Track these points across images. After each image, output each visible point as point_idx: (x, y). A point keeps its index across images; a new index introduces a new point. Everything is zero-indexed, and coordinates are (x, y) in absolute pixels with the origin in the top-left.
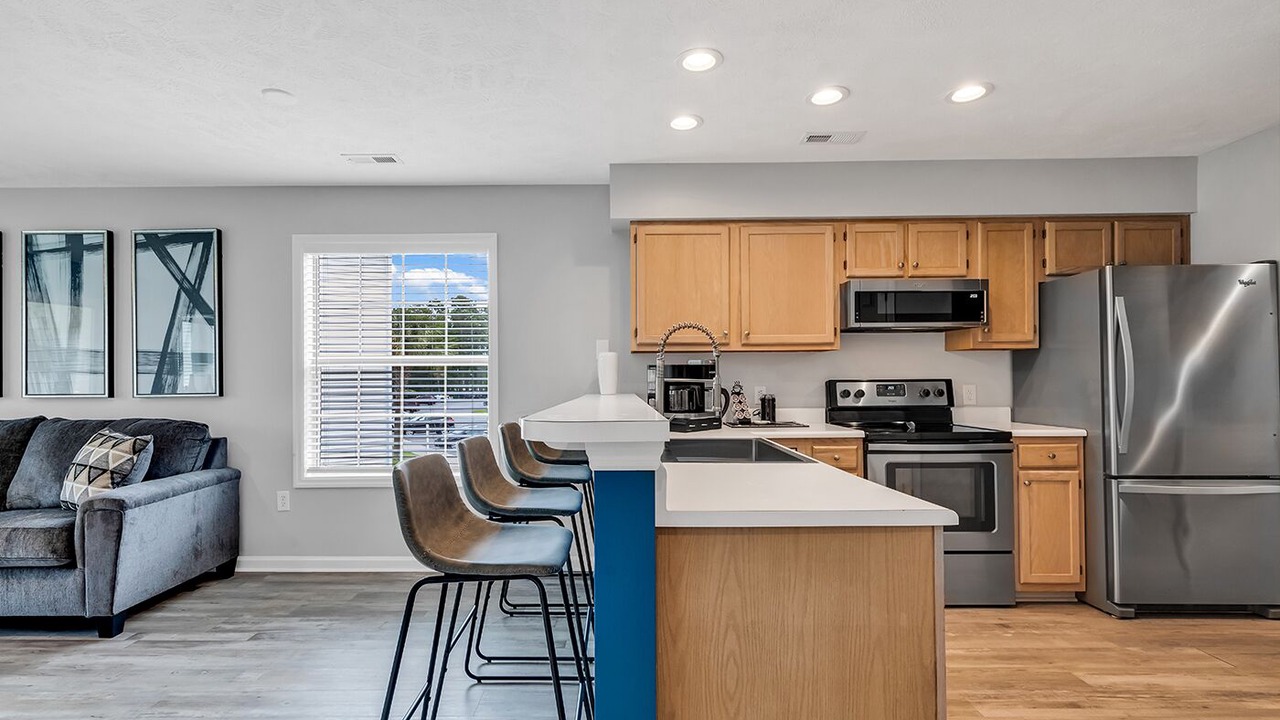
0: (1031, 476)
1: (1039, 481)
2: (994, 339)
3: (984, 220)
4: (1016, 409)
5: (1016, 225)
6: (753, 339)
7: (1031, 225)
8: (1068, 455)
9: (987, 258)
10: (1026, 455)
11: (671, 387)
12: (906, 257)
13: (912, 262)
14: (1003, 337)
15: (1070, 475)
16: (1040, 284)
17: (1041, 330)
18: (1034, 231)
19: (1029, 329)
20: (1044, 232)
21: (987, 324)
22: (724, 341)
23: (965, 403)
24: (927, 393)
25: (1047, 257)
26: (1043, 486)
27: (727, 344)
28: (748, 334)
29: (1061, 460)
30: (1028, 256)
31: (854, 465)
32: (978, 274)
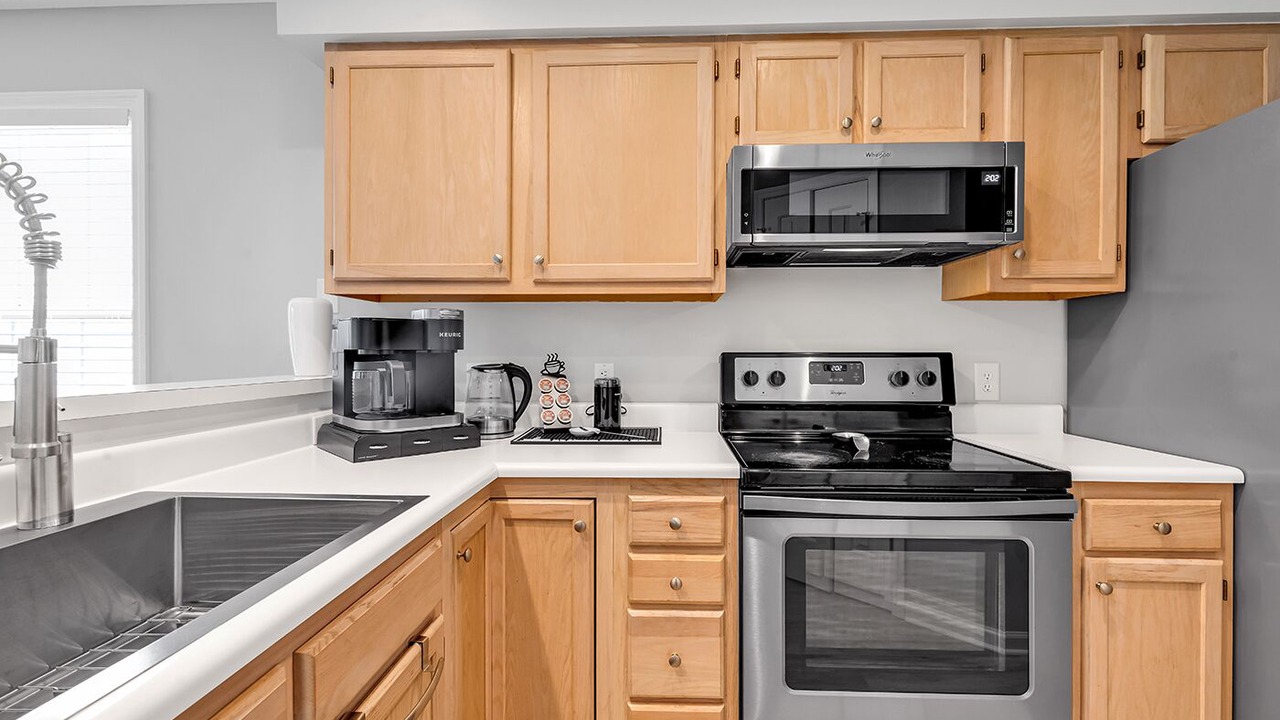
0: (1114, 573)
1: (1132, 583)
2: (1035, 272)
3: (1018, 33)
4: (1073, 409)
5: (1082, 43)
6: (555, 272)
7: (1114, 40)
8: (1204, 525)
9: (1022, 107)
10: (1101, 523)
11: (356, 365)
12: (857, 109)
13: (868, 119)
14: (1052, 269)
15: (1203, 570)
16: (1130, 162)
17: (1130, 256)
18: (1121, 53)
19: (1105, 252)
20: (1141, 59)
21: (1020, 237)
22: (497, 275)
23: (977, 398)
24: (903, 379)
25: (1147, 106)
26: (1140, 592)
27: (506, 282)
28: (541, 262)
29: (1181, 538)
30: (1106, 106)
31: (717, 538)
32: (1004, 132)
